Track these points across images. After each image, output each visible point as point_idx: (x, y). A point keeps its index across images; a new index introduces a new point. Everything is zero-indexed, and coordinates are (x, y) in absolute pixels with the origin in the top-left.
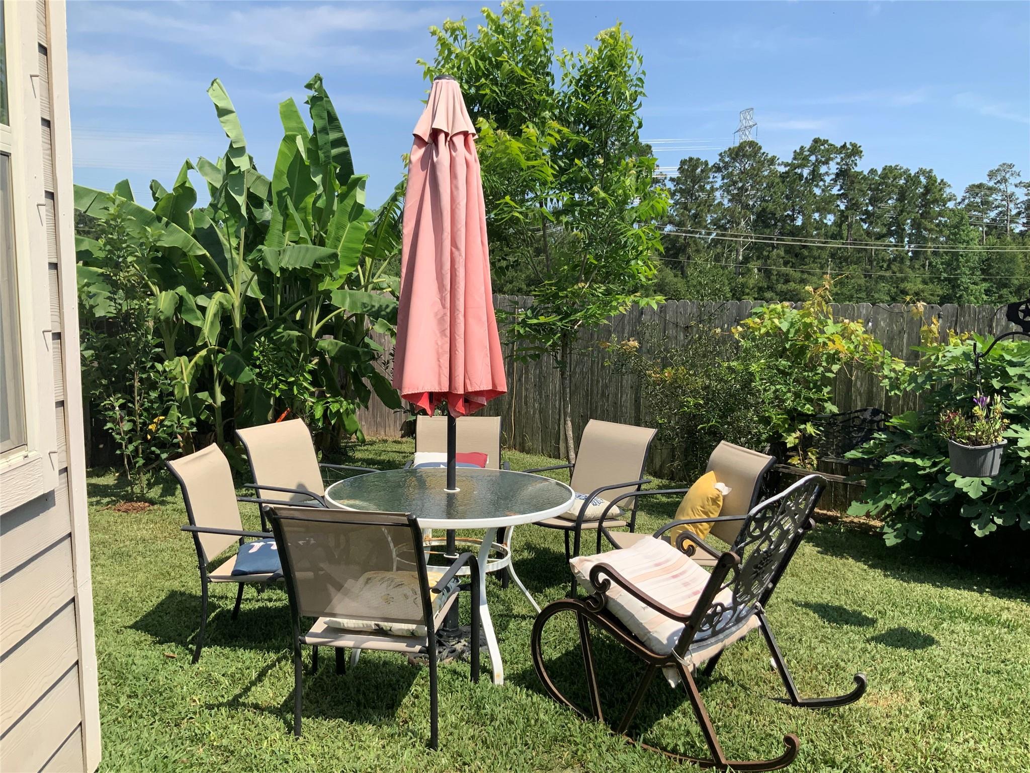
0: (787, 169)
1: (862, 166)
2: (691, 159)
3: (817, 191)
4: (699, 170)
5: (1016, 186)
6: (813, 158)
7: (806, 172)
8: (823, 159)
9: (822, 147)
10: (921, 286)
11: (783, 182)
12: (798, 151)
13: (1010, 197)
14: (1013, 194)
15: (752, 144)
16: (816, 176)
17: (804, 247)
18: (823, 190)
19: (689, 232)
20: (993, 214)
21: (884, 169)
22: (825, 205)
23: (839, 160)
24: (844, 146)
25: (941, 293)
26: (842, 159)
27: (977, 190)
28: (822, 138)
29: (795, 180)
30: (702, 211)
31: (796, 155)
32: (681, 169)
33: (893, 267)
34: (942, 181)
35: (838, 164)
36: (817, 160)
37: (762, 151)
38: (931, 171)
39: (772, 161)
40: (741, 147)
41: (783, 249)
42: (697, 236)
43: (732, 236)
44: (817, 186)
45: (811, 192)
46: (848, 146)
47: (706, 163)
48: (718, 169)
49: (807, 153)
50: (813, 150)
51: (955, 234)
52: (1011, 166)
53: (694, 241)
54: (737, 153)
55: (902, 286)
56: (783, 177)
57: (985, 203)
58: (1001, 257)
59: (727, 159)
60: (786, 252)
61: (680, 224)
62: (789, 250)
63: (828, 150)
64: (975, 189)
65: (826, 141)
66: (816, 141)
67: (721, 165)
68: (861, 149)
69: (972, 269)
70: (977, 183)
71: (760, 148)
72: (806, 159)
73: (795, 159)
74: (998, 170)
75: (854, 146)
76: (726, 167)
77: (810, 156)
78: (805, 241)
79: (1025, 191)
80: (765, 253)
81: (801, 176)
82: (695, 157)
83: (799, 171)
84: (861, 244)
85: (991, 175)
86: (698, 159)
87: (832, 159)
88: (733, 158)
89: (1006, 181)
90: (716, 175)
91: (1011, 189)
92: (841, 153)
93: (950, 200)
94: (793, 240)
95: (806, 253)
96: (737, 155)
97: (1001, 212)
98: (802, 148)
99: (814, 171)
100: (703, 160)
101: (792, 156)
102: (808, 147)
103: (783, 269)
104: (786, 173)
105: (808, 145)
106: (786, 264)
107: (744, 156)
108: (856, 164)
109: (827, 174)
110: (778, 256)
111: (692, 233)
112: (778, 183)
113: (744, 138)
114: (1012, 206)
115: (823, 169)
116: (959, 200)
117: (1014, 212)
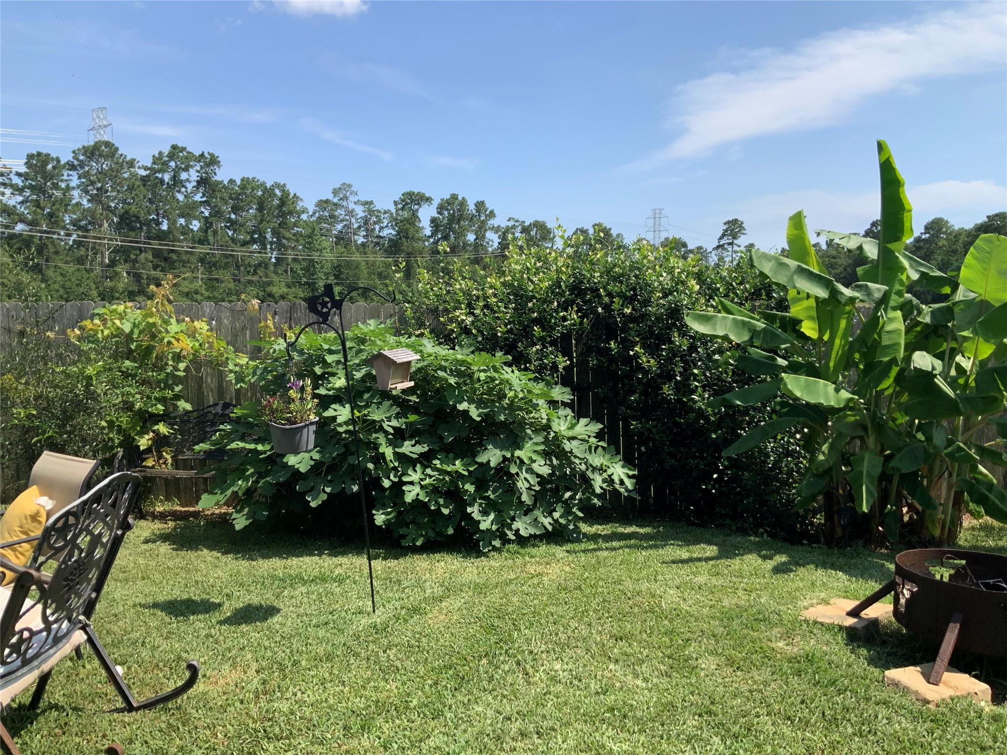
0: (148, 172)
1: (222, 175)
2: (39, 154)
3: (180, 197)
4: (50, 167)
5: (355, 203)
6: (172, 164)
7: (167, 177)
8: (183, 166)
9: (181, 154)
10: (285, 290)
11: (144, 185)
12: (157, 155)
13: (351, 213)
14: (353, 211)
15: (107, 144)
16: (176, 182)
17: (172, 251)
18: (185, 196)
19: (45, 232)
20: (339, 227)
21: (242, 180)
22: (188, 211)
23: (198, 168)
24: (202, 155)
25: (302, 296)
26: (202, 167)
27: (325, 205)
28: (180, 145)
29: (156, 184)
30: (58, 210)
31: (157, 159)
32: (28, 164)
33: (259, 272)
34: (295, 195)
35: (198, 171)
36: (176, 166)
37: (120, 152)
38: (284, 185)
39: (131, 164)
40: (97, 147)
41: (150, 253)
42: (55, 236)
43: (94, 238)
44: (179, 192)
45: (173, 197)
46: (206, 155)
47: (58, 161)
48: (73, 167)
49: (166, 159)
50: (172, 156)
51: (309, 243)
52: (350, 186)
53: (53, 243)
54: (93, 152)
55: (268, 289)
56: (144, 181)
57: (332, 216)
58: (348, 264)
59: (82, 158)
60: (154, 256)
61: (33, 223)
62: (157, 253)
63: (186, 158)
64: (323, 204)
65: (184, 149)
66: (174, 147)
67: (76, 163)
68: (219, 159)
69: (327, 274)
70: (324, 199)
71: (117, 149)
72: (165, 164)
73: (154, 163)
74: (340, 189)
75: (212, 155)
76: (82, 165)
77: (169, 161)
78: (173, 246)
79: (362, 208)
80: (133, 257)
81: (162, 181)
82: (44, 152)
83: (160, 176)
84: (227, 250)
85: (335, 192)
86: (48, 155)
87: (192, 167)
88: (89, 157)
89: (347, 198)
90: (71, 173)
91: (351, 206)
92: (199, 161)
93: (303, 212)
94: (161, 245)
95: (174, 257)
96: (93, 154)
97: (345, 225)
98: (160, 153)
99: (174, 177)
100: (54, 155)
101: (151, 161)
102: (166, 153)
103: (153, 272)
104: (147, 176)
105: (166, 151)
106: (155, 268)
107: (100, 156)
108: (215, 174)
109: (188, 180)
110: (147, 260)
111: (48, 233)
112: (139, 186)
113: (99, 138)
114: (353, 220)
115: (184, 176)
116: (311, 213)
117: (356, 226)
